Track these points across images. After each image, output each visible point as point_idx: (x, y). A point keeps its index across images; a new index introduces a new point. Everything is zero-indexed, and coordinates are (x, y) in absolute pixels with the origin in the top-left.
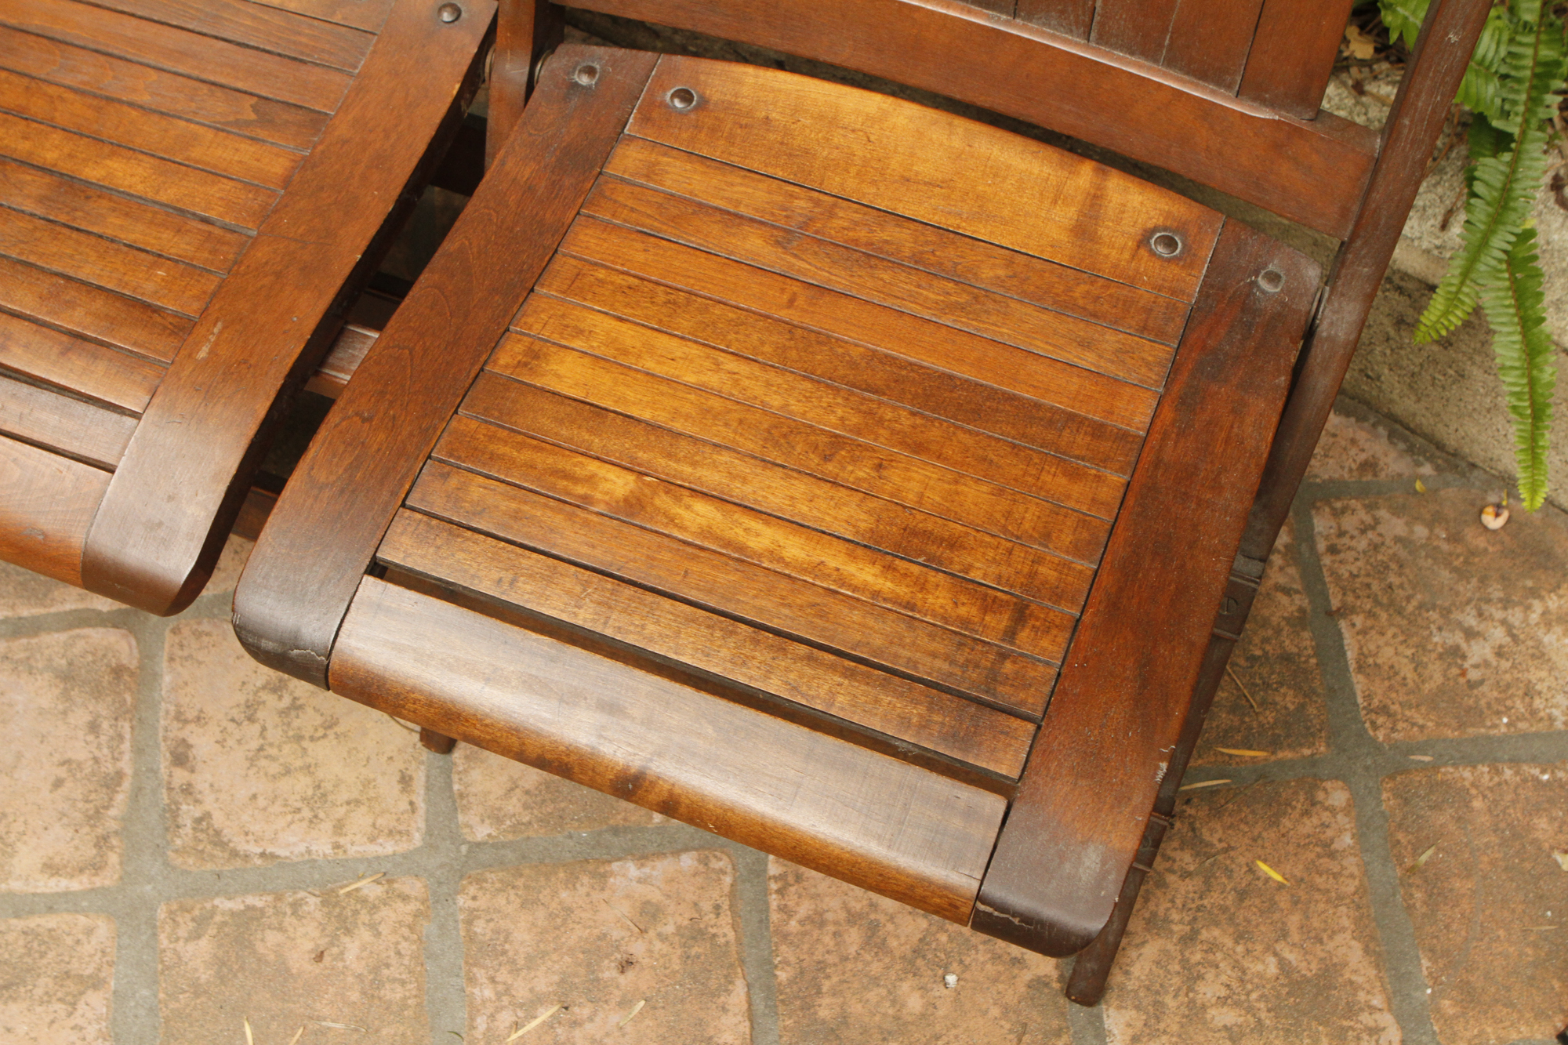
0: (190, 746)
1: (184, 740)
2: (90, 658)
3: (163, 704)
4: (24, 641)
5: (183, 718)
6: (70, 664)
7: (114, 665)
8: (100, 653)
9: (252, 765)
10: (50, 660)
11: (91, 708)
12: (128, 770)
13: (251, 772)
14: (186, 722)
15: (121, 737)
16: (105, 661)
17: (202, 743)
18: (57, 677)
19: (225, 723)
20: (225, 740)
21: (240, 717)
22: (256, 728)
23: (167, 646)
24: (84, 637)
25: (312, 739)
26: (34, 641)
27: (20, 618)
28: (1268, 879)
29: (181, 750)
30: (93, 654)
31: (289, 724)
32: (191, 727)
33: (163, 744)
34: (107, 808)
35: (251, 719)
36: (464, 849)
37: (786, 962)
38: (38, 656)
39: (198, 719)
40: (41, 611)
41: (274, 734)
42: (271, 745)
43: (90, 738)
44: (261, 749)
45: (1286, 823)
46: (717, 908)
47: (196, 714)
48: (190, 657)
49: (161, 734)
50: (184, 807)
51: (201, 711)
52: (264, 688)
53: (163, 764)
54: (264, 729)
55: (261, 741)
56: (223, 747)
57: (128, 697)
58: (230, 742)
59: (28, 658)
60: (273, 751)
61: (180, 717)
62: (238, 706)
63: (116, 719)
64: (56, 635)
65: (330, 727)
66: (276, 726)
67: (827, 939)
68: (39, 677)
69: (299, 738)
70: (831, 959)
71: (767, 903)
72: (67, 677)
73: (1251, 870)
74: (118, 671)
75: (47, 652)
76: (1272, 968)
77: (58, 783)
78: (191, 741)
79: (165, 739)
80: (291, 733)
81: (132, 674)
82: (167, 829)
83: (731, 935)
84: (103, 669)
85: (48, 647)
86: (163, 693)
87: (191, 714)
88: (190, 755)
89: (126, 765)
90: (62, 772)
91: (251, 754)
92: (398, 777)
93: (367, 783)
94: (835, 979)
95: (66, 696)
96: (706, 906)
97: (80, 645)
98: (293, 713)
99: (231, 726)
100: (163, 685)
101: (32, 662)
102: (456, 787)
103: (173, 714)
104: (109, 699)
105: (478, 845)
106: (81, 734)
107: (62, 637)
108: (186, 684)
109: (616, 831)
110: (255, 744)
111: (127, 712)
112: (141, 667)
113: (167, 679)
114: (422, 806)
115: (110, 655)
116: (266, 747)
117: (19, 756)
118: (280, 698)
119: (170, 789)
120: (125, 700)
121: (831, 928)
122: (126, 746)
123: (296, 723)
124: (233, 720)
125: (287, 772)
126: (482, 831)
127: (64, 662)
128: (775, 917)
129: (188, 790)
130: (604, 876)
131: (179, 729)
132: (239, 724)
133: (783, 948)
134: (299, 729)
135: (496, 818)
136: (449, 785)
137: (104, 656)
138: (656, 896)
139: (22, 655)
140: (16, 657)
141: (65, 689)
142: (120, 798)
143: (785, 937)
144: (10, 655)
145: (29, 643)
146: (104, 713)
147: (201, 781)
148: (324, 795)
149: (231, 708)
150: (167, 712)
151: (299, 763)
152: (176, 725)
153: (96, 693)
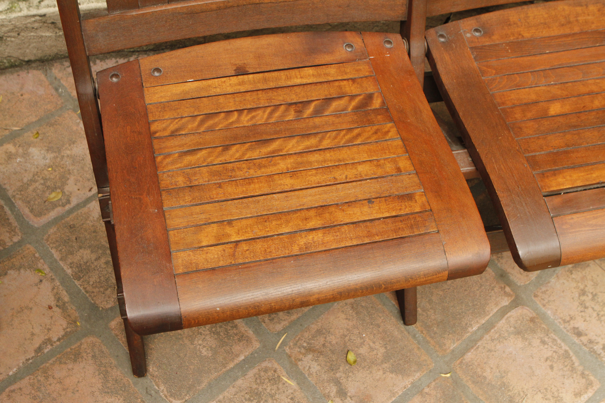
0: (578, 328)
1: (574, 328)
2: (519, 322)
3: (555, 321)
4: (493, 330)
5: (566, 321)
6: (515, 328)
7: (529, 319)
8: (521, 318)
9: (601, 321)
10: (507, 331)
11: (537, 337)
12: (567, 348)
14: (568, 322)
15: (554, 340)
16: (525, 319)
17: (580, 324)
18: (515, 335)
19: (580, 314)
20: (585, 319)
21: (582, 309)
22: (590, 310)
23: (538, 302)
24: (510, 317)
26: (496, 328)
27: (483, 324)
29: (576, 331)
30: (519, 320)
31: (598, 302)
32: (572, 322)
33: (568, 333)
34: (573, 364)
35: (586, 308)
38: (502, 332)
39: (571, 318)
40: (487, 318)
41: (597, 308)
42: (599, 311)
43: (546, 346)
44: (598, 315)
47: (569, 317)
48: (549, 301)
49: (565, 331)
50: (595, 348)
51: (570, 315)
52: (580, 296)
53: (575, 339)
54: (593, 308)
55: (596, 312)
56: (587, 321)
57: (543, 326)
58: (588, 319)
59: (500, 335)
60: (602, 313)
61: (564, 321)
62: (578, 306)
63: (547, 335)
64: (501, 322)
66: (595, 305)
68: (510, 339)
72: (518, 333)
74: (532, 320)
75: (504, 329)
77: (552, 367)
78: (576, 326)
79: (568, 331)
80: (601, 304)
81: (537, 319)
82: (597, 358)
84: (527, 322)
85: (502, 328)
86: (552, 317)
87: (568, 318)
88: (581, 331)
89: (565, 347)
90: (548, 363)
91: (597, 318)
95: (524, 339)
98: (596, 298)
99: (583, 314)
100: (549, 315)
101: (502, 335)
103: (562, 322)
104: (539, 330)
106: (542, 347)
107: (503, 321)
108: (556, 310)
110: (595, 314)
111: (548, 330)
112: (537, 314)
113: (549, 312)
115: (524, 317)
116: (599, 313)
117: (530, 367)
118: (587, 296)
119: (585, 345)
120: (543, 328)
122: (559, 341)
123: (600, 300)
124: (581, 312)
127: (512, 329)
129: (591, 342)
131: (569, 325)
132: (584, 311)
134: (602, 301)
137: (523, 318)
139: (497, 336)
140: (496, 337)
141: (522, 337)
142: (574, 358)
144: (493, 338)
145: (495, 330)
146: (542, 336)
147: (592, 336)
149: (577, 308)
150: (560, 323)
152: (567, 325)
153: (533, 331)
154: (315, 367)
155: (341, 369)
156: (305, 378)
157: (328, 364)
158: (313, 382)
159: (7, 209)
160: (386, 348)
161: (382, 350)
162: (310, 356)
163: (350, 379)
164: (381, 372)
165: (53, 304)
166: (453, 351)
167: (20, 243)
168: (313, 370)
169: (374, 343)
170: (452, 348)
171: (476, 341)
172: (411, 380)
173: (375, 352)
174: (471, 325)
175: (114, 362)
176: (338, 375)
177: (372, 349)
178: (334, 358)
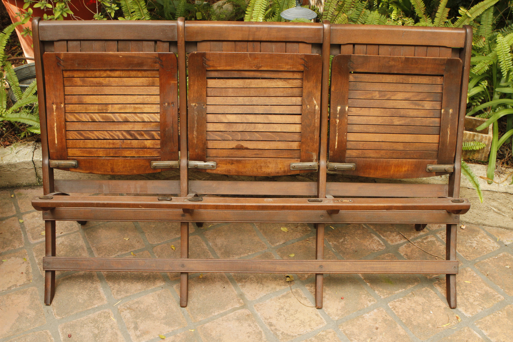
0: (271, 323)
3: (261, 318)
4: (225, 316)
6: (237, 317)
8: (242, 314)
10: (232, 318)
11: (247, 323)
12: (262, 330)
13: (287, 323)
15: (257, 326)
16: (244, 314)
17: (274, 321)
18: (236, 320)
21: (278, 315)
22: (282, 316)
23: (255, 309)
24: (237, 312)
25: (294, 314)
26: (227, 316)
27: (221, 313)
28: (468, 283)
29: (270, 324)
34: (262, 337)
35: (280, 315)
36: (335, 322)
37: (403, 319)
38: (230, 318)
39: (270, 318)
40: (224, 311)
42: (287, 317)
43: (250, 327)
44: (286, 319)
45: (465, 275)
46: (386, 315)
48: (261, 309)
49: (264, 323)
50: (277, 332)
51: (270, 316)
52: (279, 309)
53: (268, 328)
54: (284, 316)
58: (279, 320)
59: (228, 319)
60: (289, 318)
61: (266, 319)
62: (276, 313)
63: (253, 323)
64: (231, 313)
65: (297, 311)
66: (286, 314)
67: (407, 313)
68: (232, 321)
69: (292, 315)
70: (410, 316)
71: (393, 312)
72: (238, 319)
73: (465, 283)
74: (248, 315)
76: (478, 294)
77: (249, 337)
79: (266, 323)
81: (251, 315)
82: (276, 337)
83: (391, 319)
84: (245, 316)
85: (230, 316)
86: (260, 316)
87: (268, 318)
88: (273, 324)
89: (260, 329)
90: (248, 334)
91: (284, 320)
92: (315, 315)
93: (310, 317)
94: (413, 319)
95: (240, 322)
96: (384, 316)
97: (237, 314)
99: (277, 317)
102: (327, 313)
104: (250, 320)
105: (337, 320)
106: (248, 327)
107: (233, 313)
108: (263, 313)
109: (360, 310)
110: (284, 318)
111: (255, 321)
112: (252, 313)
113: (259, 314)
114: (323, 318)
117: (237, 335)
118: (284, 310)
119: (272, 331)
120: (253, 320)
121: (407, 312)
122: (258, 326)
123: (290, 313)
125: (294, 321)
126: (337, 318)
128: (396, 313)
129: (276, 329)
130: (363, 317)
133: (401, 317)
135: (337, 315)
136: (325, 313)
138: (374, 317)
139: (226, 319)
142: (263, 335)
143: (400, 315)
144: (223, 319)
146: (250, 323)
147: (278, 327)
148: (303, 322)
150: (263, 319)
151: (295, 319)
152: (266, 320)
153: (246, 320)
154: (128, 315)
155: (140, 318)
156: (122, 319)
157: (135, 316)
158: (125, 322)
159: (23, 235)
160: (166, 314)
161: (164, 315)
162: (128, 311)
163: (142, 323)
164: (159, 323)
165: (24, 272)
166: (200, 321)
167: (22, 248)
168: (127, 317)
169: (162, 311)
170: (200, 320)
171: (214, 319)
172: (173, 329)
173: (160, 315)
174: (215, 312)
175: (39, 298)
176: (138, 321)
177: (159, 313)
178: (139, 313)
